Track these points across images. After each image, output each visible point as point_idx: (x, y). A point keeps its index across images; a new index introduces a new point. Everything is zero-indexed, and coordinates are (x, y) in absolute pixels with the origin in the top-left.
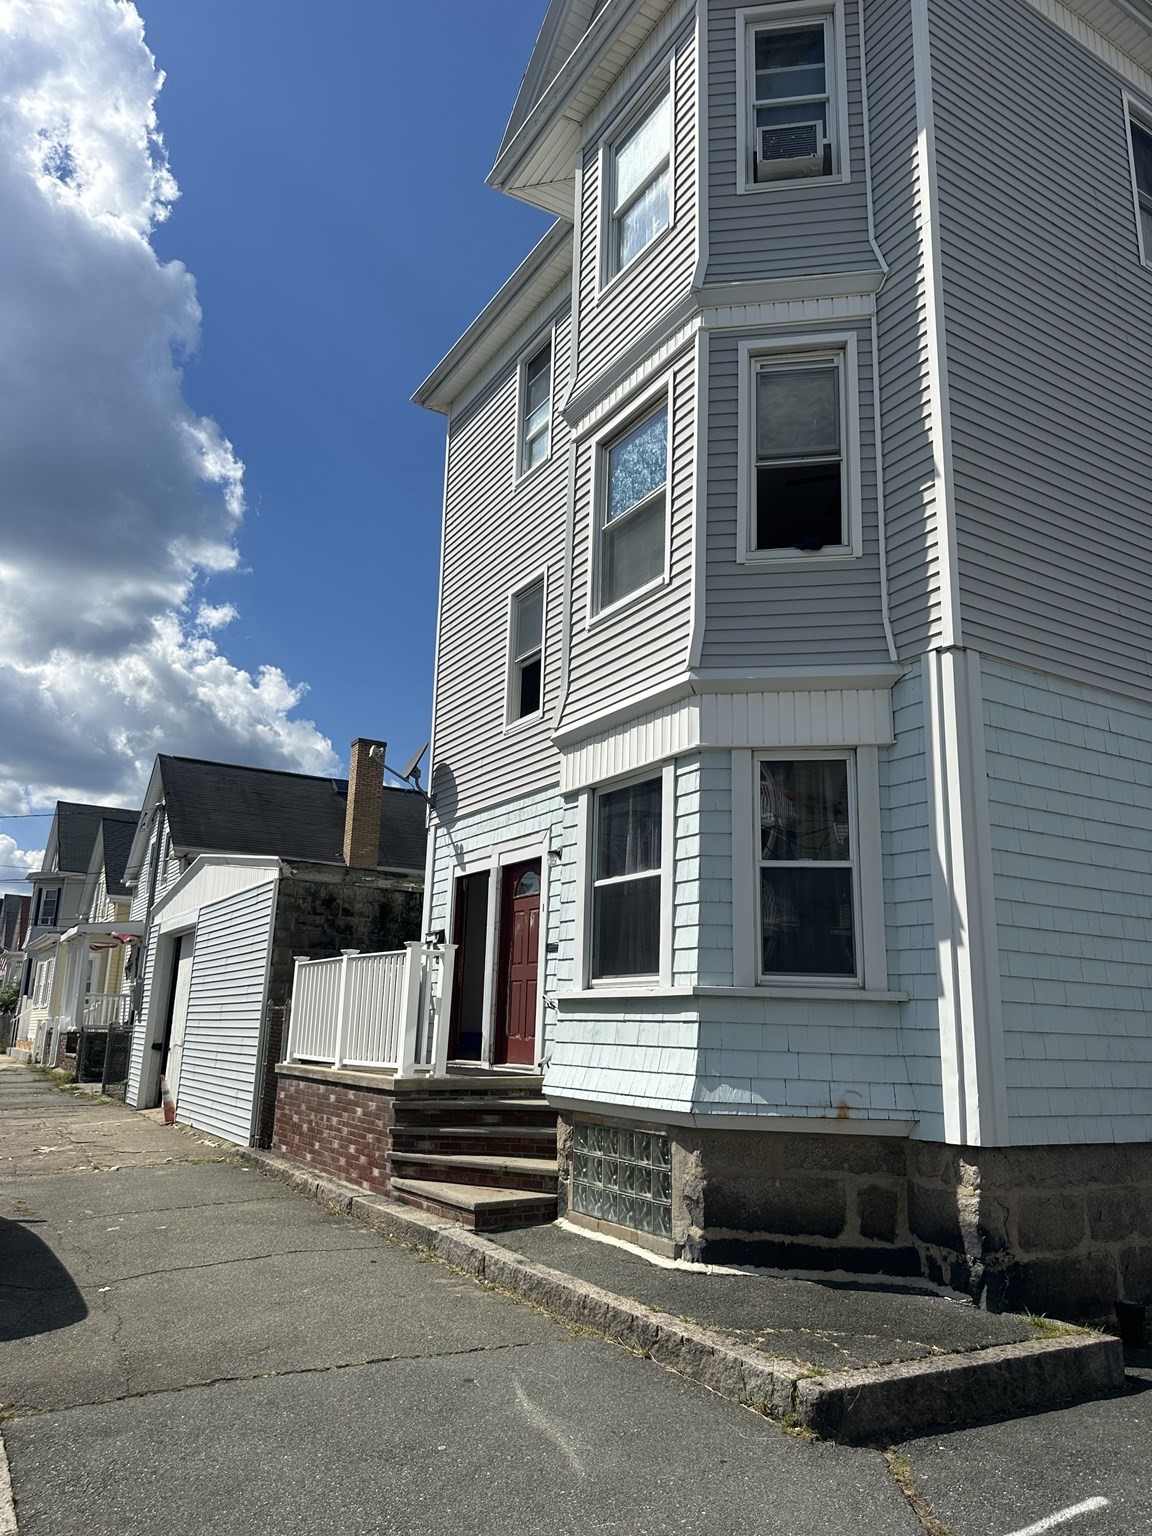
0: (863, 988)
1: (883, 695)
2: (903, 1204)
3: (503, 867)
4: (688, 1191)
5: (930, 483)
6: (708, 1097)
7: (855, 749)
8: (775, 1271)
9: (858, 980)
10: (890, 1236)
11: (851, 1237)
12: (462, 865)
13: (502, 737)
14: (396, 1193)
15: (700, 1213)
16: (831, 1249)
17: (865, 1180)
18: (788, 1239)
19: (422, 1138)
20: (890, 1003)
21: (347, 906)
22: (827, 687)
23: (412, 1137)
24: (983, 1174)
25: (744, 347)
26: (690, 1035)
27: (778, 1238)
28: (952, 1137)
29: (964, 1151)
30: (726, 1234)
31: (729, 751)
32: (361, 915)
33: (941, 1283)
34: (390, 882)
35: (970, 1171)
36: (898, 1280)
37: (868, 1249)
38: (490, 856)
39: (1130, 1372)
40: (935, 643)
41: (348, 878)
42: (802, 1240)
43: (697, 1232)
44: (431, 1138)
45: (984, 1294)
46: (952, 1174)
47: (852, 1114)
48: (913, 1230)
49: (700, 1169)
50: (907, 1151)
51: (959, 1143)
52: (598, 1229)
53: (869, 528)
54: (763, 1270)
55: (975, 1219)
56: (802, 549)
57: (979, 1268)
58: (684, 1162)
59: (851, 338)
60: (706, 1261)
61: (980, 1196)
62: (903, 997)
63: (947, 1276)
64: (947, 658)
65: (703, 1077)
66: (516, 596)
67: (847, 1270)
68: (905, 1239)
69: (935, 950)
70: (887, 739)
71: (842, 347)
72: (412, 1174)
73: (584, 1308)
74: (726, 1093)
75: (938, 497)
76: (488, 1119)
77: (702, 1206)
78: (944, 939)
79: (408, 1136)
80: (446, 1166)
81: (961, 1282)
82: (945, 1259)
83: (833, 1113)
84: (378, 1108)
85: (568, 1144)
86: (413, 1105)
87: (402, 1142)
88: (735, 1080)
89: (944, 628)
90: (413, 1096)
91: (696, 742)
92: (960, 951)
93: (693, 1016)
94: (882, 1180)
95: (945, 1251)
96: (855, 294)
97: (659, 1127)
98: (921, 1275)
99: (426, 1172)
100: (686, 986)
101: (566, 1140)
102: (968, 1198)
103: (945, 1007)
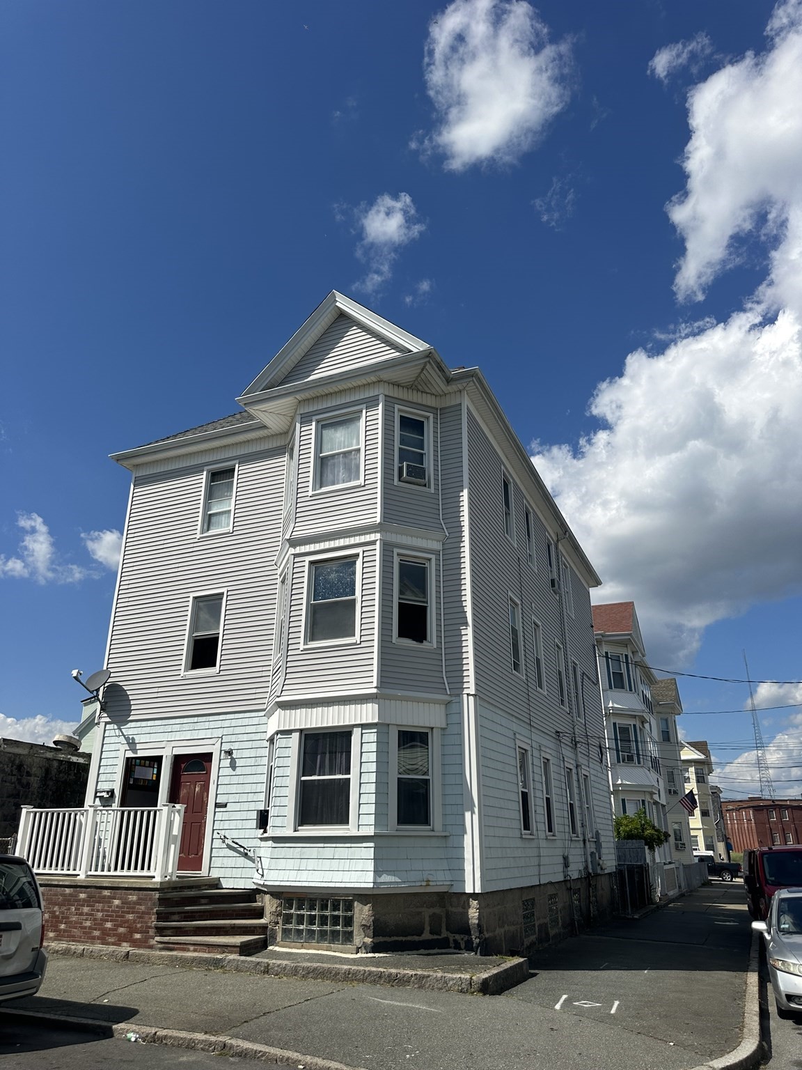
0: (433, 831)
1: (443, 707)
2: (444, 919)
3: (175, 755)
4: (364, 922)
5: (464, 627)
6: (379, 880)
7: (432, 728)
8: (400, 953)
9: (431, 827)
10: (439, 933)
11: (426, 936)
12: (134, 750)
13: (179, 678)
14: (160, 946)
15: (371, 932)
16: (419, 941)
17: (432, 911)
18: (404, 939)
19: (174, 914)
20: (442, 836)
21: (29, 770)
22: (425, 701)
23: (167, 913)
24: (479, 904)
25: (396, 551)
26: (370, 853)
27: (400, 938)
28: (469, 890)
29: (474, 896)
30: (381, 939)
31: (388, 725)
32: (35, 776)
33: (460, 949)
34: (52, 753)
35: (474, 903)
36: (443, 951)
37: (432, 939)
38: (164, 748)
39: (532, 971)
40: (466, 691)
41: (31, 751)
42: (409, 938)
43: (368, 940)
44: (179, 913)
45: (479, 950)
46: (466, 904)
47: (431, 883)
48: (447, 930)
49: (371, 912)
50: (446, 897)
51: (472, 892)
52: (302, 947)
53: (439, 637)
54: (396, 953)
55: (477, 922)
56: (417, 641)
57: (478, 940)
58: (361, 910)
59: (433, 557)
60: (374, 952)
61: (479, 912)
62: (447, 834)
63: (463, 946)
64: (471, 699)
65: (377, 872)
66: (195, 598)
67: (425, 949)
68: (445, 934)
69: (463, 815)
70: (444, 726)
71: (430, 560)
72: (170, 934)
73: (349, 974)
74: (386, 878)
75: (468, 634)
76: (203, 901)
77: (372, 928)
78: (468, 811)
79: (165, 913)
80: (194, 927)
81: (469, 947)
82: (462, 939)
83: (424, 884)
84: (139, 899)
85: (279, 909)
86: (169, 895)
87: (161, 916)
88: (388, 872)
89: (470, 685)
90: (166, 891)
91: (376, 721)
92: (474, 816)
93: (372, 845)
94: (437, 910)
95: (462, 936)
96: (435, 540)
97: (348, 895)
98: (450, 948)
99: (179, 932)
100: (370, 831)
101: (277, 907)
102: (473, 914)
103: (467, 838)
